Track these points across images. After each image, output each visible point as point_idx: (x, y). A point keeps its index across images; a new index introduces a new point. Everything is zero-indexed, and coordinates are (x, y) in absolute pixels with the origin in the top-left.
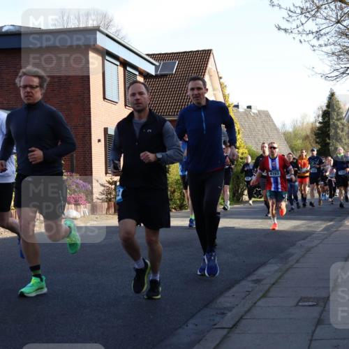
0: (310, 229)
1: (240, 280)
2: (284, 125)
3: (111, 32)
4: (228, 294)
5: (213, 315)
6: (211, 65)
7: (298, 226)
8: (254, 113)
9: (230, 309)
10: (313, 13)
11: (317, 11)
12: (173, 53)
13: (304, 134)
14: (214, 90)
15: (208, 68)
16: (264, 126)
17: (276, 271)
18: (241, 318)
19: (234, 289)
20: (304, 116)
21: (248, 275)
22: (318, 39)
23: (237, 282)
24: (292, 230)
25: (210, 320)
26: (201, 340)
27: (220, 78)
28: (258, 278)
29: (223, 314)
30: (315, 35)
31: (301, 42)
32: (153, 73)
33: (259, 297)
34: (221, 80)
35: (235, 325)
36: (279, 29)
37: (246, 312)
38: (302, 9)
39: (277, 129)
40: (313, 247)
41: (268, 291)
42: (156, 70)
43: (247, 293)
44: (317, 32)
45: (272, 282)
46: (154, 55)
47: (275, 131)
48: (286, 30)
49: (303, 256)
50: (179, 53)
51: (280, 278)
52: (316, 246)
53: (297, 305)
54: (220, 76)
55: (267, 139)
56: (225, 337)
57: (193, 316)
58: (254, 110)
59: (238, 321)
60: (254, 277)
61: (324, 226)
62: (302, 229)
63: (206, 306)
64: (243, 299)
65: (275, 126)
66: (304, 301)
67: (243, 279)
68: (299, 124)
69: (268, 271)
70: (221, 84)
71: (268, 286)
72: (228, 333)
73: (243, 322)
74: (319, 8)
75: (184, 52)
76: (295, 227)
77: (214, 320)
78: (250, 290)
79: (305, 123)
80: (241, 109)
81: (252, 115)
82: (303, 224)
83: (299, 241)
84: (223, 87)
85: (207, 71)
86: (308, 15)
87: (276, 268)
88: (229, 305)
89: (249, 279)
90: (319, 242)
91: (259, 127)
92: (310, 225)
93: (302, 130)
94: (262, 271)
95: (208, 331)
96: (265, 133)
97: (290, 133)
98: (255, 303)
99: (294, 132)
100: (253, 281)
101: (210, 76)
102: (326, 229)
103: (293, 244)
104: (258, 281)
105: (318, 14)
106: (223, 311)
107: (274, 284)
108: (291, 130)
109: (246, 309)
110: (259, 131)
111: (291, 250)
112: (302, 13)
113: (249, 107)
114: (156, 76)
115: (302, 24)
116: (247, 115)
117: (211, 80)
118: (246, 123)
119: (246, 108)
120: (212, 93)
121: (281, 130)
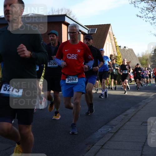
0: (148, 96)
1: (120, 115)
2: (139, 54)
3: (71, 17)
4: (114, 120)
5: (108, 128)
6: (110, 30)
7: (143, 94)
8: (127, 50)
9: (115, 126)
10: (151, 10)
11: (153, 9)
12: (95, 25)
13: (146, 58)
14: (111, 40)
15: (109, 31)
16: (131, 55)
17: (134, 111)
18: (119, 129)
19: (117, 118)
20: (147, 51)
22: (153, 20)
23: (118, 115)
25: (107, 129)
26: (103, 137)
27: (114, 35)
29: (112, 127)
30: (152, 18)
31: (146, 21)
32: (87, 33)
33: (126, 121)
34: (114, 36)
35: (117, 132)
36: (138, 16)
37: (121, 127)
38: (147, 8)
39: (136, 56)
40: (149, 102)
41: (130, 119)
43: (122, 120)
44: (153, 17)
45: (132, 115)
46: (87, 26)
48: (140, 17)
49: (145, 106)
50: (98, 25)
51: (135, 114)
52: (150, 102)
53: (142, 125)
56: (113, 136)
57: (100, 128)
58: (127, 48)
59: (118, 130)
60: (125, 114)
61: (153, 94)
62: (145, 95)
63: (105, 124)
64: (120, 122)
65: (135, 55)
66: (144, 123)
67: (120, 114)
68: (145, 54)
69: (131, 111)
70: (114, 38)
71: (130, 117)
72: (114, 135)
73: (120, 131)
74: (154, 8)
75: (99, 25)
77: (108, 130)
78: (123, 118)
80: (121, 48)
84: (115, 39)
86: (149, 10)
87: (134, 110)
88: (114, 124)
89: (123, 114)
90: (151, 100)
91: (129, 55)
93: (146, 56)
94: (128, 111)
95: (106, 134)
96: (131, 57)
98: (125, 123)
101: (110, 34)
102: (154, 96)
103: (141, 101)
104: (126, 115)
105: (154, 10)
106: (112, 126)
108: (141, 57)
109: (121, 126)
110: (129, 57)
111: (140, 103)
112: (147, 10)
113: (125, 47)
115: (147, 14)
116: (124, 50)
117: (110, 36)
118: (123, 54)
119: (123, 47)
120: (110, 41)
121: (137, 57)
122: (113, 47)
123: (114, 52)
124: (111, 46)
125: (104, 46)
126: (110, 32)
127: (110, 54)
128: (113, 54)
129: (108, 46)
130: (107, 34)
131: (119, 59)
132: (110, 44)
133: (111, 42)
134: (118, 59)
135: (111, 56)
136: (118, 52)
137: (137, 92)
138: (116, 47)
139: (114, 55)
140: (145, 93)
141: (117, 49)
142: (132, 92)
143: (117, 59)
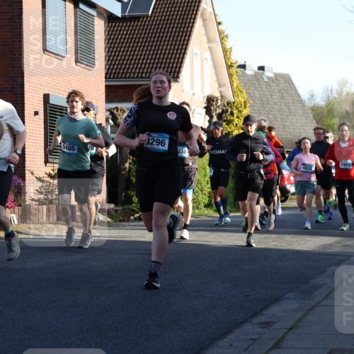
0: (348, 250)
1: (242, 323)
2: (312, 96)
4: (222, 343)
7: (330, 246)
8: (268, 78)
14: (209, 41)
15: (201, 9)
16: (283, 98)
19: (232, 336)
21: (254, 316)
23: (237, 325)
24: (321, 250)
27: (219, 23)
28: (268, 320)
32: (119, 14)
33: (269, 348)
34: (221, 27)
39: (302, 102)
41: (282, 339)
42: (123, 10)
43: (252, 341)
45: (289, 326)
47: (299, 105)
51: (300, 320)
54: (219, 21)
55: (287, 116)
58: (268, 73)
60: (262, 319)
62: (336, 249)
64: (246, 350)
65: (300, 97)
67: (246, 321)
68: (335, 94)
70: (220, 34)
71: (282, 332)
76: (325, 246)
78: (255, 337)
79: (344, 94)
80: (249, 72)
81: (266, 79)
82: (337, 242)
83: (331, 266)
84: (223, 37)
85: (199, 13)
87: (295, 305)
89: (256, 320)
91: (276, 98)
92: (347, 243)
94: (275, 310)
96: (283, 107)
97: (321, 108)
99: (327, 106)
100: (262, 324)
101: (204, 20)
103: (323, 272)
104: (267, 325)
107: (291, 329)
108: (322, 103)
111: (319, 280)
113: (262, 68)
114: (124, 19)
116: (258, 80)
117: (205, 26)
118: (256, 92)
119: (256, 69)
120: (206, 46)
121: (309, 104)
122: (215, 67)
123: (220, 86)
124: (210, 63)
125: (182, 62)
126: (204, 9)
127: (208, 93)
128: (217, 94)
129: (197, 63)
130: (195, 19)
131: (241, 112)
132: (207, 55)
133: (210, 48)
134: (235, 112)
135: (210, 101)
136: (235, 85)
137: (307, 238)
138: (229, 67)
139: (222, 96)
140: (338, 239)
141: (230, 76)
142: (288, 238)
143: (232, 114)
